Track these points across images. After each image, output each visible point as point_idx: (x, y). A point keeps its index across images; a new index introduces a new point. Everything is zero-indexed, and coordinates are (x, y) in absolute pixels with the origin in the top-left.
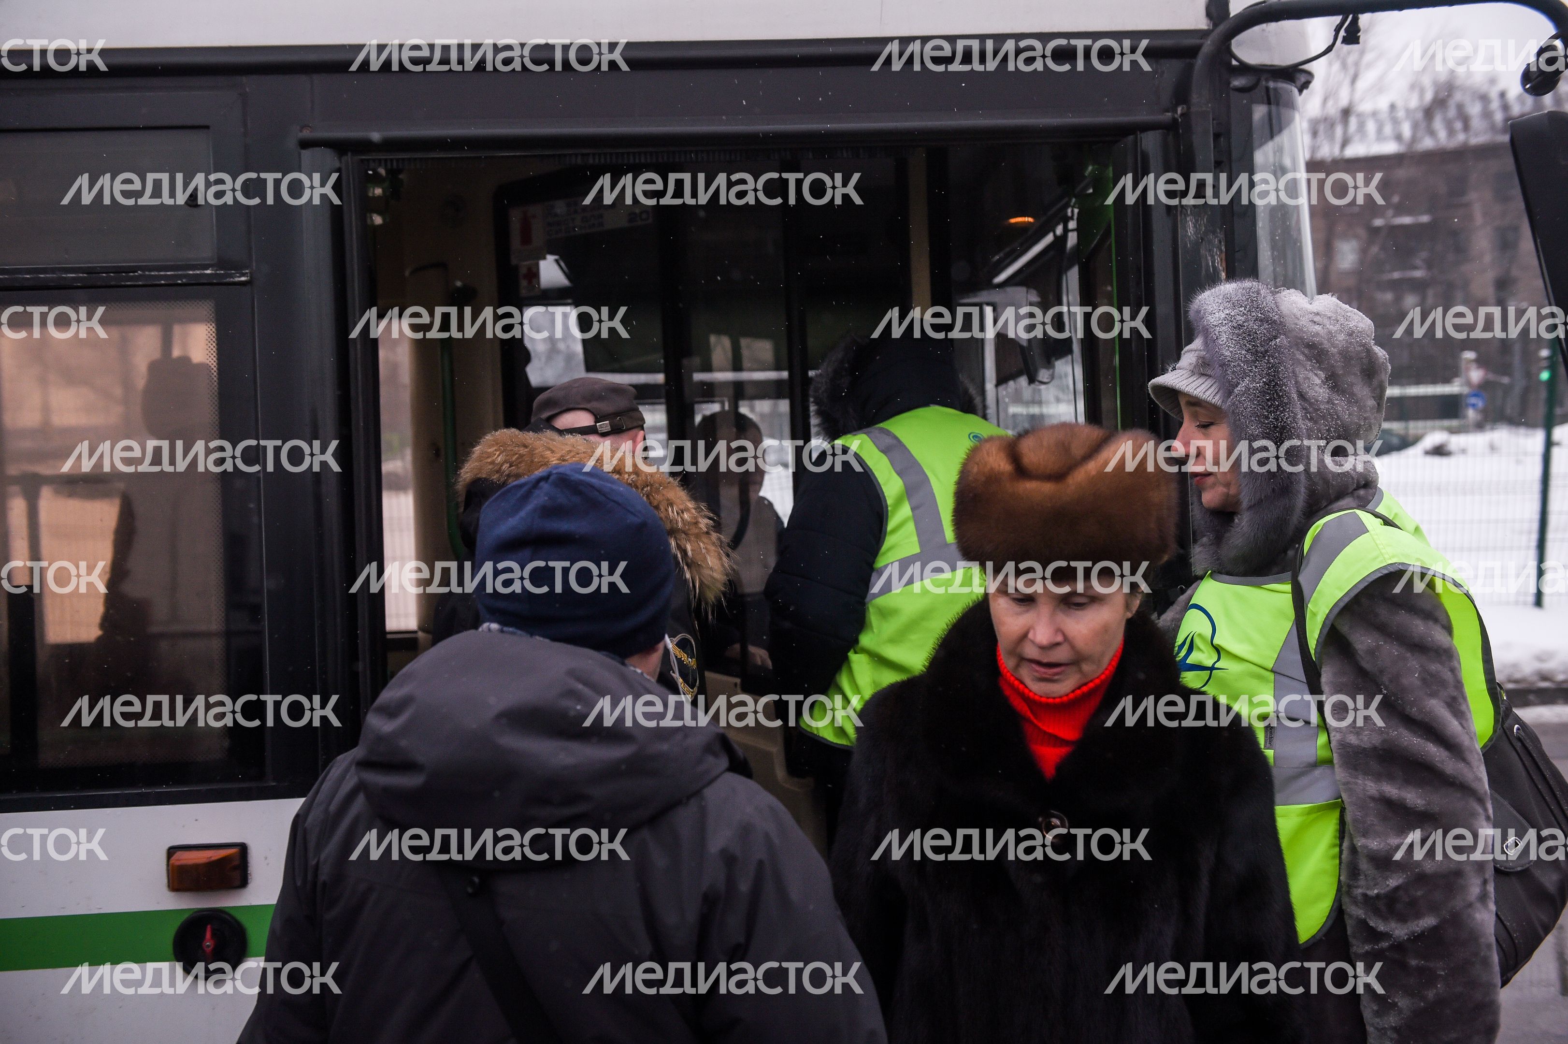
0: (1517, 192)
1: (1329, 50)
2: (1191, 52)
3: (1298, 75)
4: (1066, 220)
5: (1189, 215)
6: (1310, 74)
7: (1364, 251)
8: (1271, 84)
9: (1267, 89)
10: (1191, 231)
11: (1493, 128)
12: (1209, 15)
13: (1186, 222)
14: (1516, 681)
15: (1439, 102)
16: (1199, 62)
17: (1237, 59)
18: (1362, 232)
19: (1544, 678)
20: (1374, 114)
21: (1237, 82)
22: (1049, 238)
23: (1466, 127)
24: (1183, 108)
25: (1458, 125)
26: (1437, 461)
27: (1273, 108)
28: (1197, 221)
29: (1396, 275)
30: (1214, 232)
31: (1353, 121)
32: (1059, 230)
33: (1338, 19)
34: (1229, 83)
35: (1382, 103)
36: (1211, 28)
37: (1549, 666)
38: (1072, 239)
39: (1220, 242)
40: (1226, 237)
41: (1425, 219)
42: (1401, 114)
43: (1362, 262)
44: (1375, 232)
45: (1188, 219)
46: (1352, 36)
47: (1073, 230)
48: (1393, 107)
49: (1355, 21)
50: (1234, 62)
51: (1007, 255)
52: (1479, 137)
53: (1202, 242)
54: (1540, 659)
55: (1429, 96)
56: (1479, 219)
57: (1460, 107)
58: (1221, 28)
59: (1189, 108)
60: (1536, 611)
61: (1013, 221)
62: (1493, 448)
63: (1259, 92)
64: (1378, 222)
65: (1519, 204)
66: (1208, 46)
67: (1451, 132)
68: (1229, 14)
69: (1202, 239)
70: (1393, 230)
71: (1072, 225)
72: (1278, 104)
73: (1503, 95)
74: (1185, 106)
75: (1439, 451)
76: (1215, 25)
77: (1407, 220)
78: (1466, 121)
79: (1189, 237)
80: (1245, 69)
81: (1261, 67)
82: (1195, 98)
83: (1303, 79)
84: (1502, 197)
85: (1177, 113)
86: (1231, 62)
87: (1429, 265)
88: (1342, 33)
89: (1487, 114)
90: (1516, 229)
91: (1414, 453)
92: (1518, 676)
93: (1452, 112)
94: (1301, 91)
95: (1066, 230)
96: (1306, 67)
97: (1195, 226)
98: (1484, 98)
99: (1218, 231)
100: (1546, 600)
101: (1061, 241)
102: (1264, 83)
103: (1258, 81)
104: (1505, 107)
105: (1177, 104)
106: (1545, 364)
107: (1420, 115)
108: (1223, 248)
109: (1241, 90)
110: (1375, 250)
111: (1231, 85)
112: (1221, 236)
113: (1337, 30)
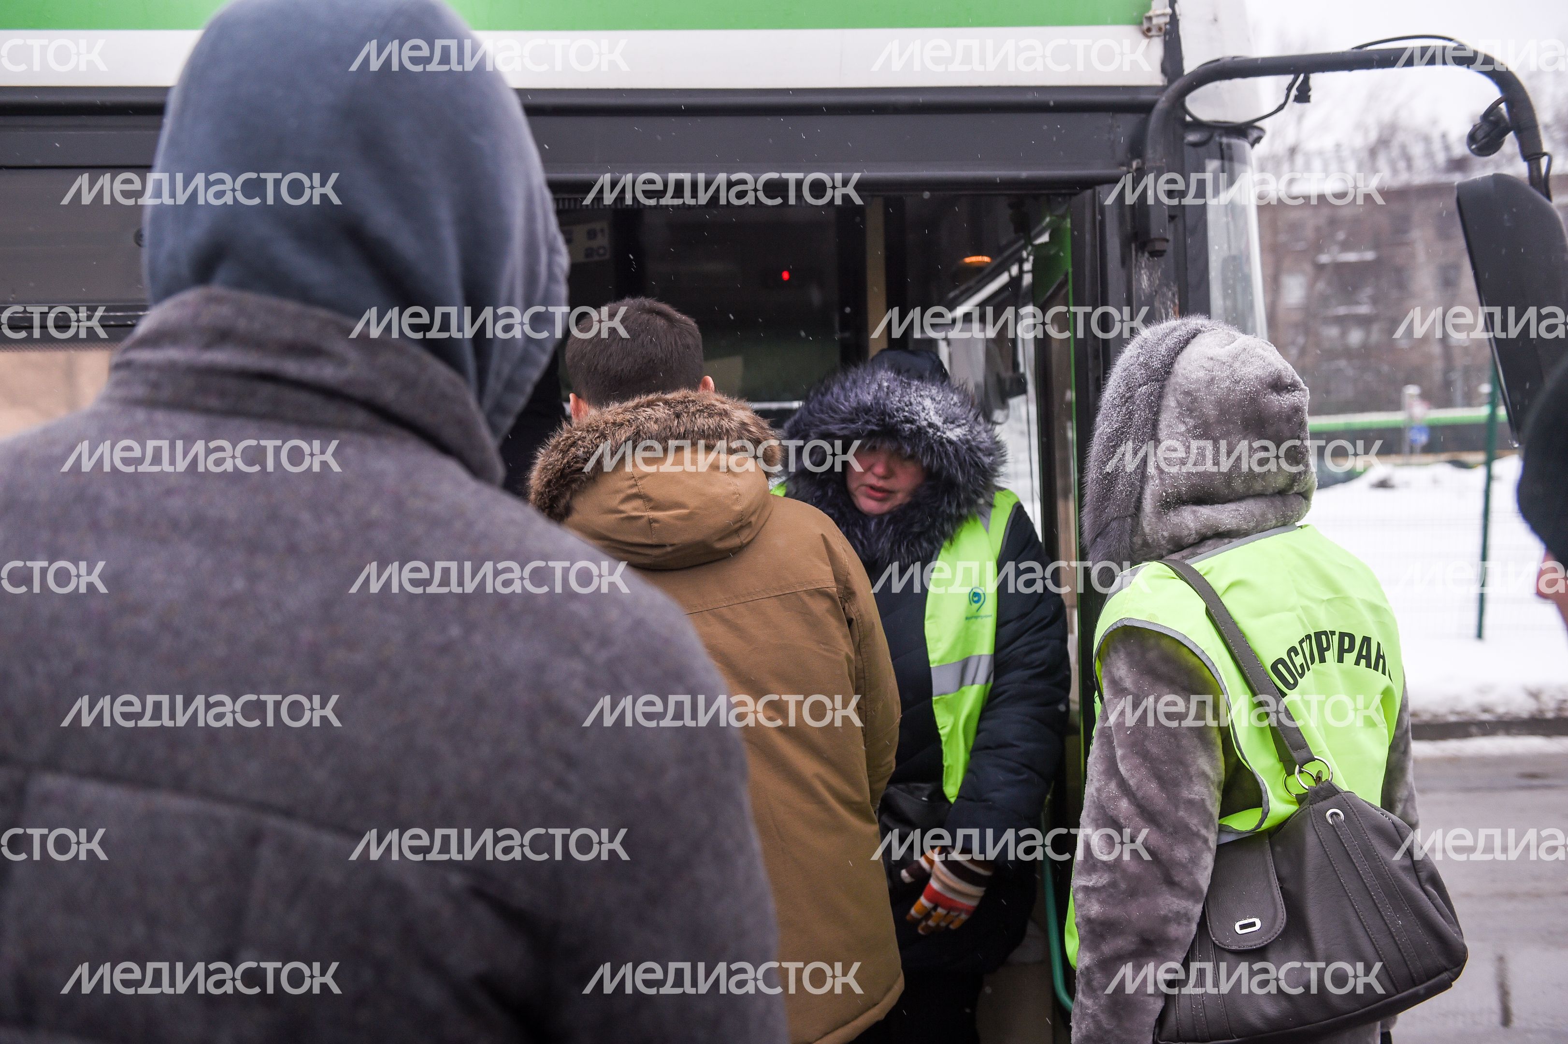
0: (1458, 231)
1: (1281, 108)
2: (1146, 108)
3: (1250, 131)
4: (1021, 261)
5: (1143, 268)
6: (1261, 129)
7: (1311, 286)
8: (1225, 140)
9: (1221, 144)
10: (1145, 283)
11: (1435, 168)
12: (1164, 71)
13: (1141, 274)
14: (1458, 713)
15: (1383, 143)
16: (1154, 118)
17: (1191, 115)
18: (1308, 267)
19: (1485, 710)
20: (1321, 153)
21: (1192, 137)
22: (1004, 279)
23: (1410, 167)
24: (1138, 163)
25: (1402, 165)
26: (1382, 493)
27: (1227, 164)
28: (1151, 274)
29: (1342, 311)
30: (1168, 285)
31: (1299, 160)
32: (1015, 270)
33: (1290, 78)
34: (1183, 138)
35: (1327, 142)
36: (1166, 83)
37: (1490, 699)
38: (1027, 279)
39: (1174, 295)
40: (1179, 289)
41: (1369, 256)
42: (1346, 153)
43: (1309, 296)
44: (1320, 268)
45: (1143, 272)
46: (1303, 96)
47: (1028, 272)
48: (1338, 146)
49: (1306, 81)
50: (1188, 118)
51: (962, 293)
52: (1422, 176)
53: (1156, 295)
54: (1482, 691)
55: (1373, 136)
56: (1421, 255)
57: (1404, 149)
58: (1176, 85)
59: (1143, 163)
60: (1478, 644)
61: (968, 260)
62: (1435, 481)
63: (1213, 146)
64: (1324, 259)
65: (1462, 243)
66: (1162, 103)
67: (1395, 171)
68: (1183, 71)
69: (1156, 292)
70: (1340, 267)
71: (1027, 266)
72: (1231, 159)
73: (1444, 136)
74: (1139, 160)
75: (1383, 484)
76: (1171, 81)
77: (1351, 257)
78: (1408, 160)
79: (1144, 290)
80: (1198, 125)
81: (1214, 124)
82: (1150, 153)
83: (1255, 134)
84: (1443, 234)
85: (1131, 167)
86: (1184, 119)
87: (1375, 300)
88: (1294, 92)
89: (1429, 155)
90: (1456, 267)
91: (1358, 486)
92: (1460, 708)
93: (1395, 152)
94: (1253, 145)
95: (1021, 272)
96: (1258, 124)
97: (1149, 280)
98: (1427, 140)
99: (1172, 284)
100: (1487, 631)
101: (1015, 281)
102: (1217, 139)
103: (1210, 138)
104: (1447, 148)
105: (1133, 159)
106: (1485, 399)
107: (1365, 155)
108: (1177, 301)
109: (1195, 145)
110: (1321, 286)
111: (1186, 141)
112: (1175, 289)
113: (1289, 89)
